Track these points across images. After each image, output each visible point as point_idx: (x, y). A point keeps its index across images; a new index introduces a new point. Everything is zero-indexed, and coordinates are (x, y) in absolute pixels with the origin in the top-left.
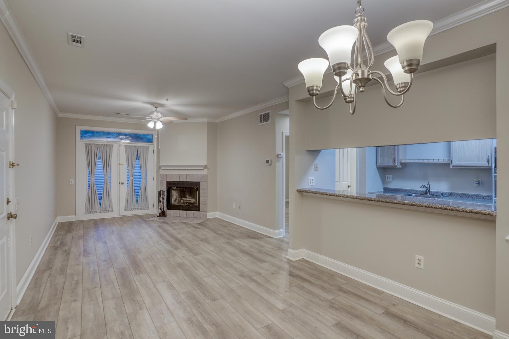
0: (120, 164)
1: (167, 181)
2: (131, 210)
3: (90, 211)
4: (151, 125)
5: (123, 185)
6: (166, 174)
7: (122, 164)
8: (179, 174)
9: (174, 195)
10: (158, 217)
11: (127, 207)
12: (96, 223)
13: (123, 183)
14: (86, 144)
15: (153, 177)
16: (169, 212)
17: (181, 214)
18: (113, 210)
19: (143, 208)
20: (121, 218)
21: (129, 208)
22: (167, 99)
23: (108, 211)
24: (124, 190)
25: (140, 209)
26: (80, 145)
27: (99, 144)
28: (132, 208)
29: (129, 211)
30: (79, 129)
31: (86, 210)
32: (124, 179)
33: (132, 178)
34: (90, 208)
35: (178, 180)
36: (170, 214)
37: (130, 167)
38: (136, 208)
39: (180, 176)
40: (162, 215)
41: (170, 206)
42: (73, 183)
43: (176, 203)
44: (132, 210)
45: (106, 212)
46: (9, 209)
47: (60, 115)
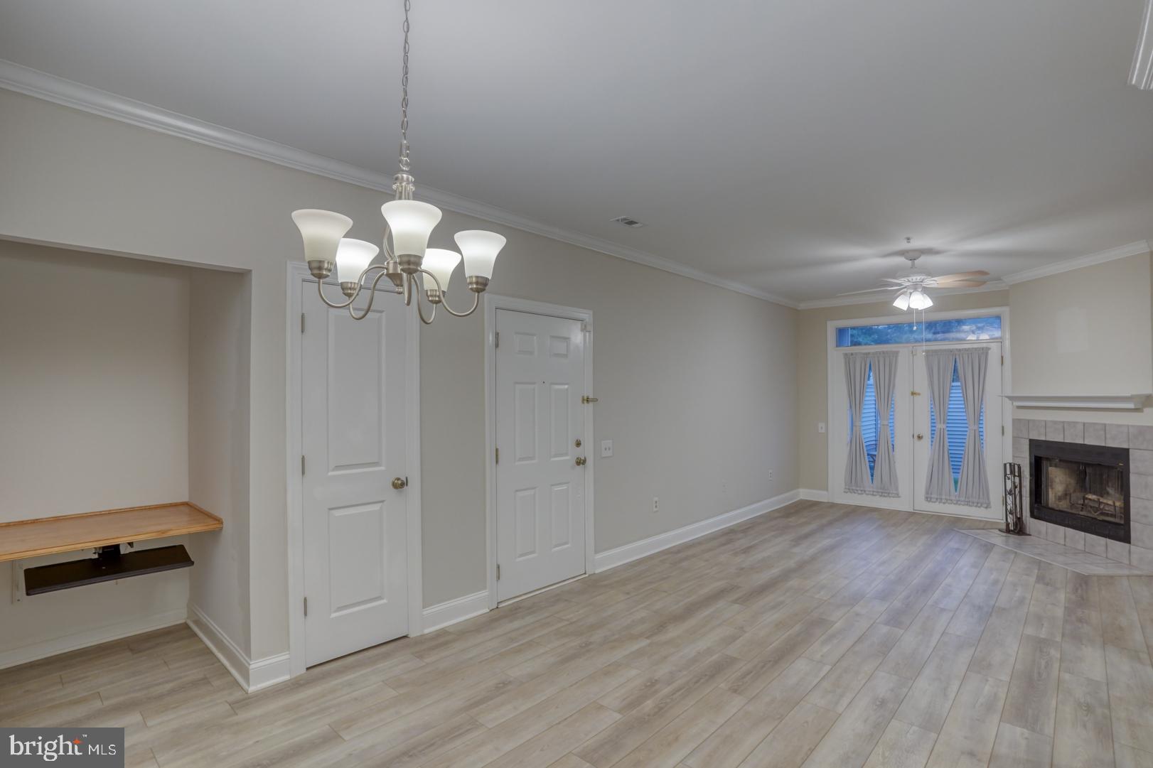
0: (913, 394)
1: (1030, 440)
2: (940, 500)
3: (854, 488)
5: (922, 440)
6: (1029, 421)
7: (919, 394)
8: (1063, 422)
9: (1057, 480)
10: (1004, 534)
11: (931, 494)
12: (852, 513)
13: (920, 437)
14: (846, 355)
15: (1003, 427)
16: (1032, 524)
17: (1067, 540)
18: (900, 494)
19: (973, 503)
20: (912, 514)
21: (936, 497)
22: (908, 239)
23: (889, 493)
24: (925, 451)
25: (963, 503)
26: (835, 357)
27: (869, 353)
28: (944, 497)
29: (935, 502)
30: (832, 326)
31: (846, 485)
32: (925, 429)
33: (942, 426)
34: (853, 484)
35: (1059, 438)
36: (1040, 533)
37: (939, 402)
38: (953, 498)
39: (1064, 425)
40: (1018, 529)
41: (1040, 508)
42: (823, 431)
43: (1063, 506)
44: (943, 501)
45: (884, 496)
46: (579, 452)
47: (802, 306)
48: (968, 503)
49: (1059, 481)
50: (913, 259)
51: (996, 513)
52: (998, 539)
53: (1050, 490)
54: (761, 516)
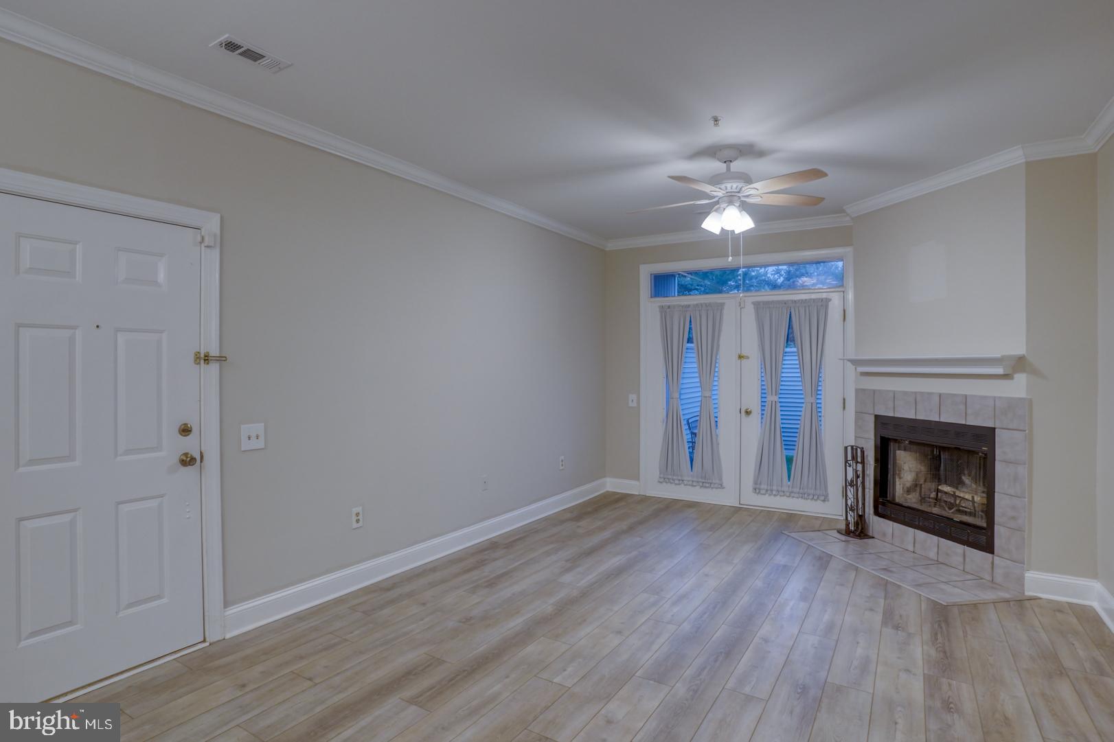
0: (740, 357)
1: (876, 417)
2: (770, 492)
3: (670, 477)
4: (712, 224)
5: (751, 416)
6: (874, 391)
7: (748, 358)
8: (916, 393)
9: (906, 467)
10: (843, 538)
11: (760, 484)
12: (668, 509)
13: (748, 413)
14: (662, 307)
15: (844, 399)
16: (877, 524)
17: (916, 545)
18: (724, 485)
19: (809, 495)
20: (737, 510)
21: (766, 487)
22: (716, 120)
23: (711, 484)
24: (754, 429)
25: (796, 495)
26: (650, 309)
27: (689, 306)
28: (775, 488)
29: (765, 494)
30: (645, 272)
31: (660, 474)
32: (754, 403)
33: (775, 398)
34: (668, 472)
35: (911, 415)
36: (884, 535)
37: (771, 367)
38: (785, 489)
39: (917, 398)
40: (858, 531)
41: (885, 504)
42: (634, 404)
43: (912, 500)
44: (774, 492)
45: (706, 487)
46: (189, 445)
47: (611, 246)
48: (803, 496)
49: (908, 467)
50: (728, 161)
51: (833, 508)
52: (836, 546)
53: (897, 480)
54: (546, 519)
